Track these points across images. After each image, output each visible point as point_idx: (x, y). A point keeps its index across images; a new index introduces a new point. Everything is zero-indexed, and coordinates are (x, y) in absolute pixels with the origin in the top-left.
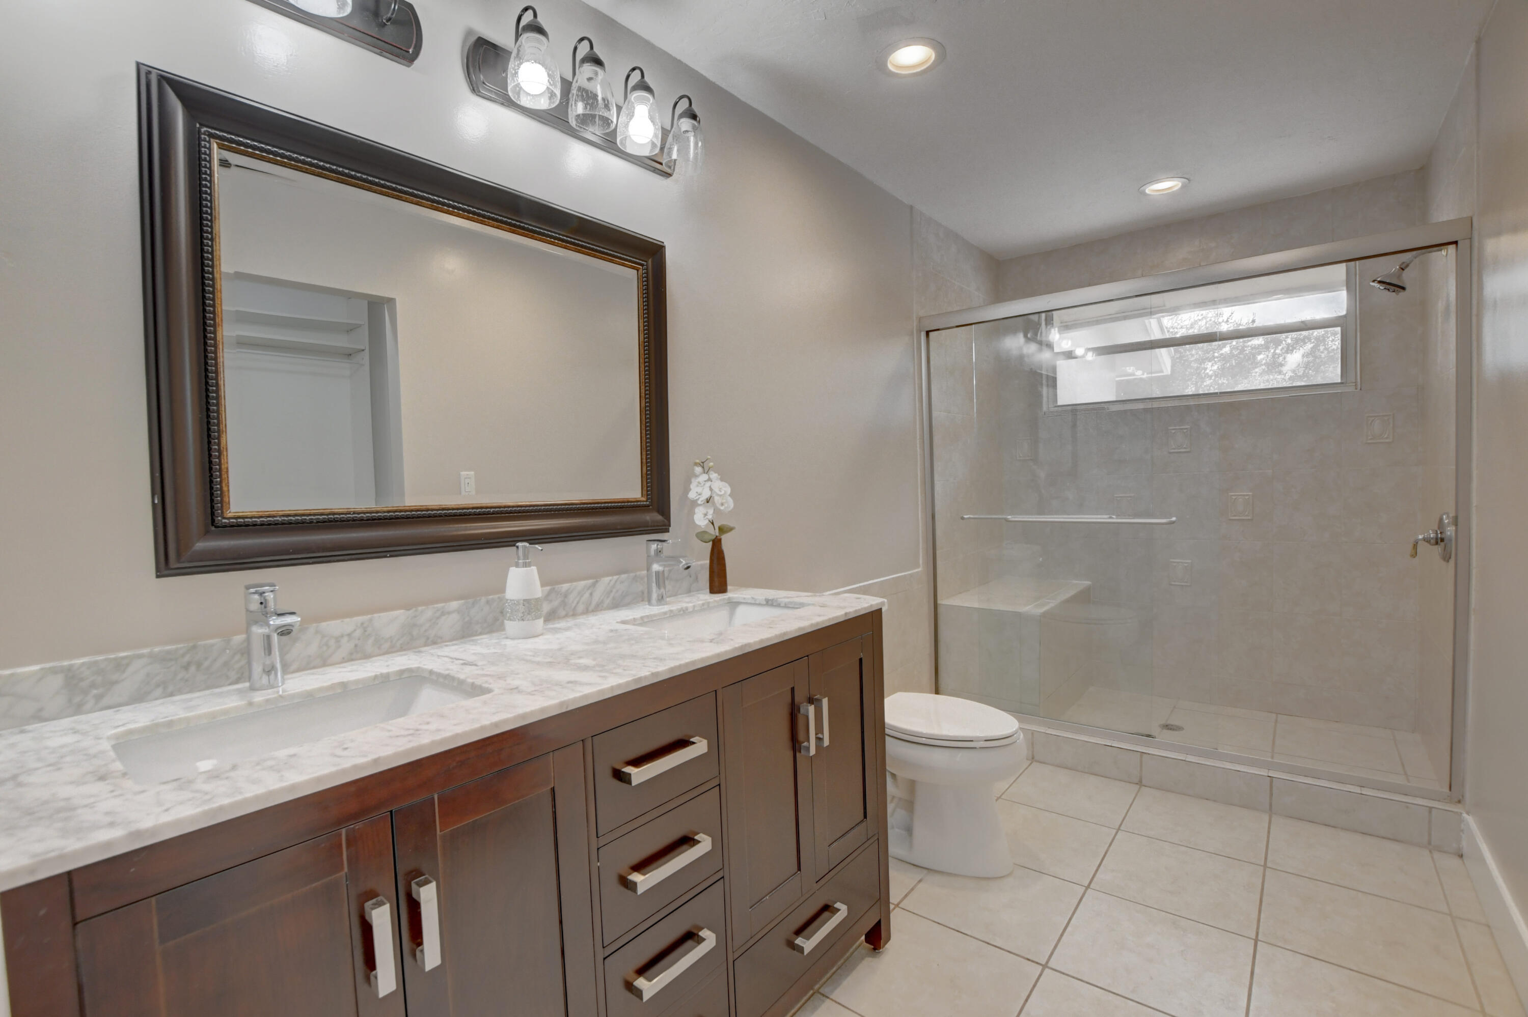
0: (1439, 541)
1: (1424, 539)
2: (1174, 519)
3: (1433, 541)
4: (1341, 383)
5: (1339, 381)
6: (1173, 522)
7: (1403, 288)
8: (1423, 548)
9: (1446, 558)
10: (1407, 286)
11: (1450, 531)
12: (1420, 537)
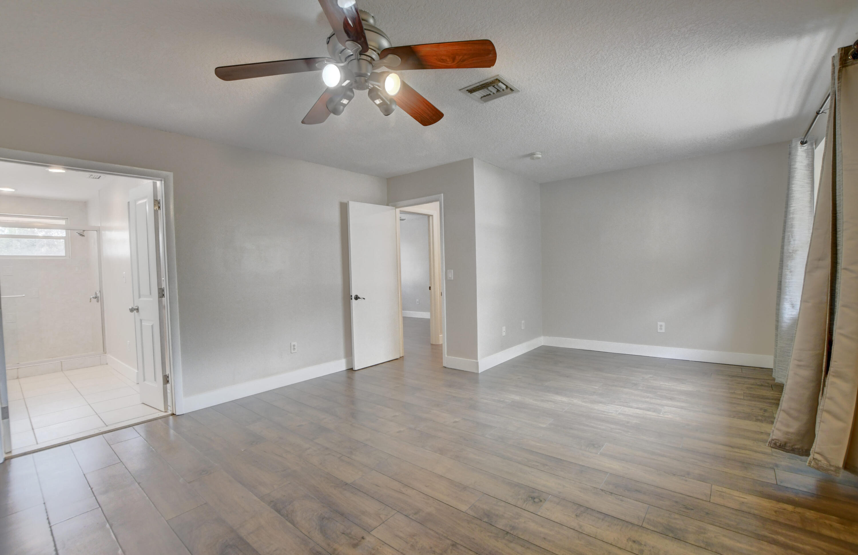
0: (96, 298)
1: (92, 298)
2: (24, 295)
3: (95, 298)
4: (65, 256)
5: (65, 255)
6: (24, 296)
7: (84, 236)
8: (92, 299)
9: (98, 301)
10: (85, 235)
11: (99, 295)
12: (92, 297)
